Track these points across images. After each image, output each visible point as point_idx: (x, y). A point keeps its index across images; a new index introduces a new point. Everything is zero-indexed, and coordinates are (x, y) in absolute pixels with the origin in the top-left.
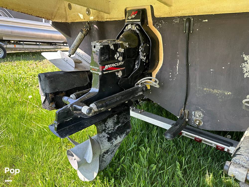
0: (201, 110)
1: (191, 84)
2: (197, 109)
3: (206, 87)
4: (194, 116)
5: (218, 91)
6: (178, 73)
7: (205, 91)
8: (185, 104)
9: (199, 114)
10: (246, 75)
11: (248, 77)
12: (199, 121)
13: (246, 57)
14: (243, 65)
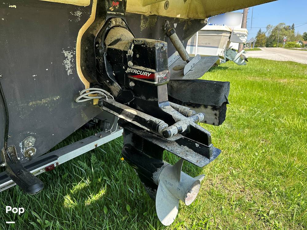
2: (26, 136)
4: (23, 148)
5: (46, 100)
7: (31, 106)
9: (31, 142)
10: (69, 72)
11: (71, 73)
12: (31, 149)
13: (66, 53)
14: (65, 62)
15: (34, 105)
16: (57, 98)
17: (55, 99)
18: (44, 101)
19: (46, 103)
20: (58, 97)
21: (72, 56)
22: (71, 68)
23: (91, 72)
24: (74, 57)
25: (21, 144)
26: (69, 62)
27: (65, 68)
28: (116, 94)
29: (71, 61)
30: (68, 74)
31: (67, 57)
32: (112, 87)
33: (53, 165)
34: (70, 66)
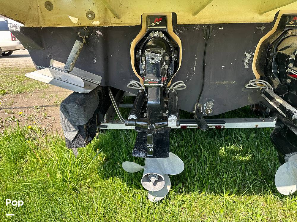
0: (212, 101)
3: (218, 81)
6: (194, 73)
7: (216, 84)
8: (199, 98)
9: (211, 105)
10: (246, 66)
11: (247, 67)
12: (210, 109)
13: (247, 54)
14: (245, 60)
15: (218, 84)
16: (233, 82)
17: (232, 83)
18: (225, 82)
19: (226, 84)
20: (235, 82)
21: (251, 56)
22: (248, 64)
23: (261, 68)
24: (253, 57)
25: (205, 104)
26: (247, 60)
27: (244, 63)
28: (276, 87)
29: (249, 60)
30: (245, 68)
31: (247, 57)
32: (274, 81)
33: (221, 126)
34: (247, 63)
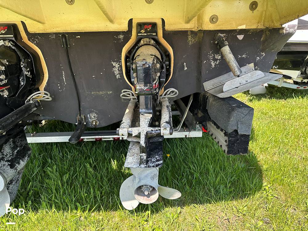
0: (94, 112)
1: (80, 91)
2: (91, 112)
3: (93, 91)
4: (90, 118)
5: (103, 93)
6: (66, 83)
7: (93, 95)
8: (80, 110)
11: (119, 77)
12: (95, 121)
14: (114, 70)
18: (101, 93)
20: (111, 92)
21: (119, 66)
24: (121, 66)
26: (117, 70)
27: (114, 73)
31: (115, 66)
33: (119, 138)
34: (118, 73)
